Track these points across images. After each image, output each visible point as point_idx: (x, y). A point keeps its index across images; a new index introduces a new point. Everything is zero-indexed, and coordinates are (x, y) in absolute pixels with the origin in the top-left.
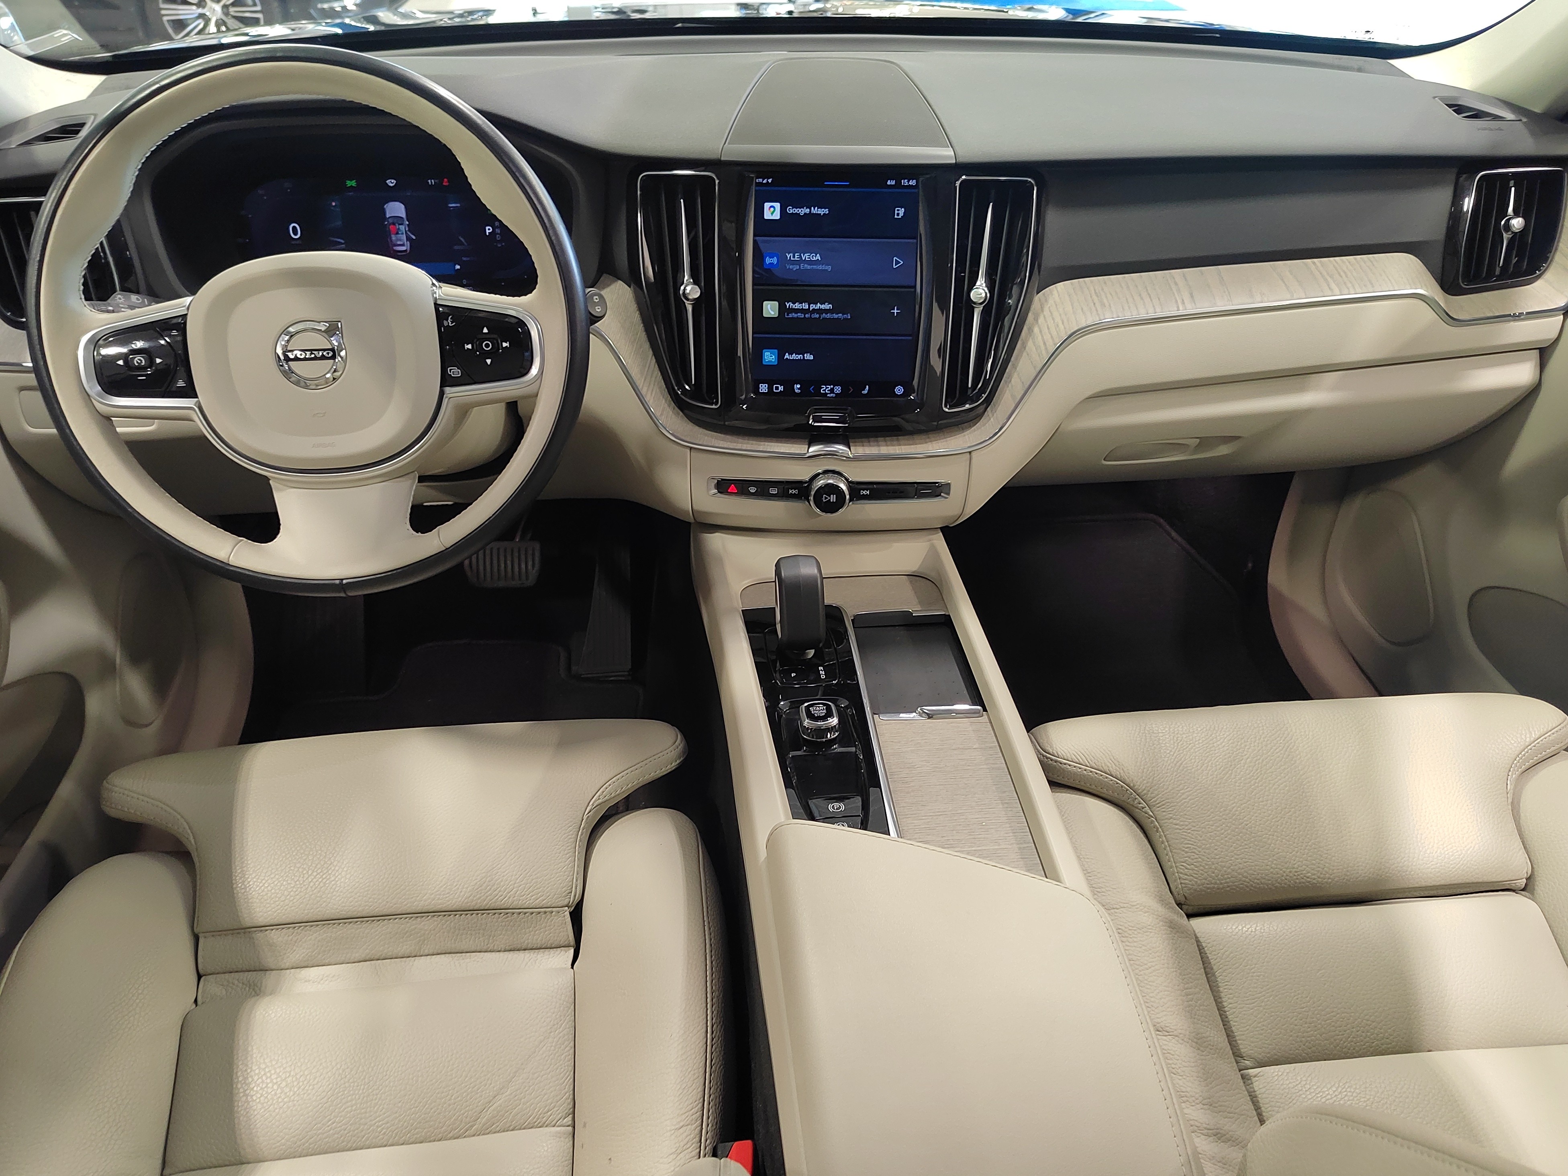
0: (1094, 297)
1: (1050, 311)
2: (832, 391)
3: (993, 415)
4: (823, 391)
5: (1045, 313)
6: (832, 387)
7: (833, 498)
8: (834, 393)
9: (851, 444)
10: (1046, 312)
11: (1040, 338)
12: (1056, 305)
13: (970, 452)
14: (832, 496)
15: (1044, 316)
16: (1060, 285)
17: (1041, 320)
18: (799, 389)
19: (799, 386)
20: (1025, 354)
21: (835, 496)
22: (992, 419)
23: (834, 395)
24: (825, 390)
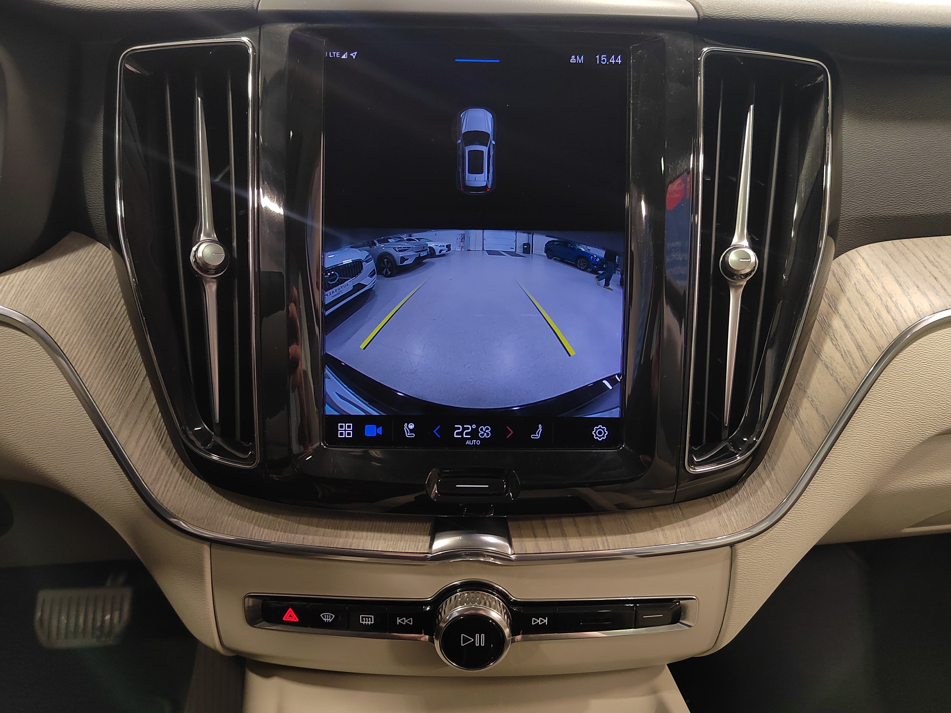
0: (930, 267)
1: (858, 291)
2: (474, 434)
3: (768, 476)
4: (457, 434)
5: (848, 294)
6: (474, 426)
7: (480, 640)
8: (478, 438)
9: (511, 532)
10: (850, 292)
11: (847, 337)
12: (868, 281)
13: (732, 545)
14: (477, 635)
15: (848, 300)
16: (866, 250)
17: (843, 307)
18: (411, 431)
19: (412, 426)
20: (819, 366)
21: (483, 635)
22: (767, 483)
23: (478, 442)
24: (461, 433)
